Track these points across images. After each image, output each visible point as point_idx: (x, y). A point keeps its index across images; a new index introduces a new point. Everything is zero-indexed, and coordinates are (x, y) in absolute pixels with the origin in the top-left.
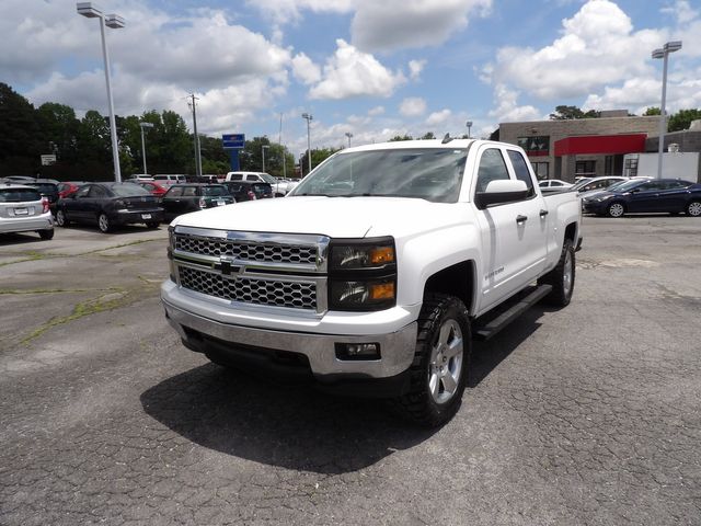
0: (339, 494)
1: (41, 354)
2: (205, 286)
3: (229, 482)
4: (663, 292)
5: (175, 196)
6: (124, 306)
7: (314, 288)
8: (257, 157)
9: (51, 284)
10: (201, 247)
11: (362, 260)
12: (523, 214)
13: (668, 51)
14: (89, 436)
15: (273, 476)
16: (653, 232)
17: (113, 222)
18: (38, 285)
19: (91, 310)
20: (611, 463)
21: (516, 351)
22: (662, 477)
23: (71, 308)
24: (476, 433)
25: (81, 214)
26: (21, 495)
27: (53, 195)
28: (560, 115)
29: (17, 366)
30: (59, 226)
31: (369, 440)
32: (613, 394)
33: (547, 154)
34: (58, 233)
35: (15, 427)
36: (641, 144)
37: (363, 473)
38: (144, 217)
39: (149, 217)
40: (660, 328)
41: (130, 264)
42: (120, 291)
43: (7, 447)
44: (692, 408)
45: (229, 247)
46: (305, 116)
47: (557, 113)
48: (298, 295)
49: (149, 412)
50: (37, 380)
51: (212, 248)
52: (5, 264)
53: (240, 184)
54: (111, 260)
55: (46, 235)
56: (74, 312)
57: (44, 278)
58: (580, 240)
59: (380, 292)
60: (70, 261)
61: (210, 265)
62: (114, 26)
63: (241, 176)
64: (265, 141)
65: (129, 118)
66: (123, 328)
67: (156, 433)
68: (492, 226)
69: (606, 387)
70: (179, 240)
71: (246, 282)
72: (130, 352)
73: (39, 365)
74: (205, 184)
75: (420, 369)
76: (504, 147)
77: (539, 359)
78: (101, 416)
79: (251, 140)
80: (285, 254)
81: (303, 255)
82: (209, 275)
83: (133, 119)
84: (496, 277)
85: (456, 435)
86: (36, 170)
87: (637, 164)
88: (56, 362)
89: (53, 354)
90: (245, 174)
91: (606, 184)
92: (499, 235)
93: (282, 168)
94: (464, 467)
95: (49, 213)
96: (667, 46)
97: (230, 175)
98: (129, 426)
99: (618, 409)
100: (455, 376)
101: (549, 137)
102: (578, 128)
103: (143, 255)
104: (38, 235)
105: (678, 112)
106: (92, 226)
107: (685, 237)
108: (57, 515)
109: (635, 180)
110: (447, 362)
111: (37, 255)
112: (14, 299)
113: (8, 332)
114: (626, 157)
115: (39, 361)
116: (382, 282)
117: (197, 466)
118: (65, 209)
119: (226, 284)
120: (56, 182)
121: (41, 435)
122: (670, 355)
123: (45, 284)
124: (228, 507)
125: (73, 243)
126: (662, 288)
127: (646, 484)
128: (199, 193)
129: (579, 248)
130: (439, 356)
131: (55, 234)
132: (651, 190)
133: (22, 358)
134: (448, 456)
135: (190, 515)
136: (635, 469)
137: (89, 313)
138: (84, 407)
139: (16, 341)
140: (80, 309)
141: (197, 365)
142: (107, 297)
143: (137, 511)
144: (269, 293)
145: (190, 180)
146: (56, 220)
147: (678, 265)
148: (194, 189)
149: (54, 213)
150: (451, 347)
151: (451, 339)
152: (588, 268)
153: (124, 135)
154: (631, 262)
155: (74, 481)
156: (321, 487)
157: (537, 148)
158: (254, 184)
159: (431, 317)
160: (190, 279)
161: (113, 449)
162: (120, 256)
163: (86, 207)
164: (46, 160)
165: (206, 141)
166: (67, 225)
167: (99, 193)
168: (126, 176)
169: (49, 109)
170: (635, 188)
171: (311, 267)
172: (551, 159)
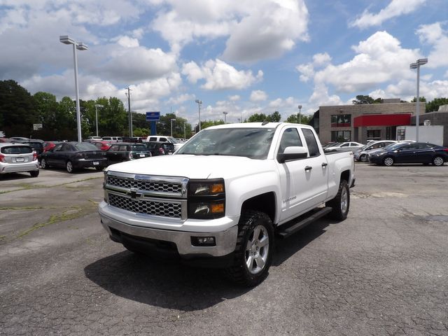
0: (190, 321)
1: (28, 245)
2: (128, 206)
3: (130, 314)
4: (405, 213)
5: (113, 151)
6: (79, 217)
7: (180, 206)
8: (168, 126)
9: (36, 203)
10: (121, 183)
11: (207, 191)
12: (310, 166)
13: (419, 65)
14: (54, 289)
15: (154, 311)
16: (409, 176)
17: (76, 167)
18: (28, 205)
19: (59, 220)
20: (345, 307)
21: (307, 246)
22: (371, 315)
23: (47, 218)
24: (273, 291)
25: (56, 162)
26: (15, 319)
27: (40, 149)
28: (359, 101)
29: (14, 251)
30: (42, 168)
31: (212, 294)
32: (357, 270)
33: (349, 125)
34: (42, 173)
35: (12, 284)
36: (407, 120)
37: (205, 311)
38: (94, 163)
39: (98, 163)
40: (396, 234)
41: (84, 192)
42: (77, 209)
43: (8, 294)
44: (401, 279)
45: (136, 183)
46: (197, 101)
47: (357, 100)
48: (172, 210)
49: (88, 277)
50: (25, 258)
51: (127, 184)
52: (9, 192)
53: (154, 143)
54: (73, 190)
55: (34, 174)
56: (49, 220)
57: (31, 200)
58: (354, 180)
59: (216, 209)
60: (48, 190)
61: (125, 193)
62: (82, 49)
63: (156, 139)
64: (173, 116)
65: (89, 102)
66: (78, 230)
67: (92, 288)
68: (288, 173)
69: (354, 267)
70: (109, 178)
71: (144, 202)
72: (81, 244)
73: (28, 250)
74: (133, 144)
75: (241, 253)
76: (299, 127)
77: (319, 251)
78: (61, 278)
79: (165, 115)
80: (165, 187)
81: (174, 188)
82: (124, 199)
83: (91, 102)
84: (291, 202)
85: (261, 292)
86: (29, 133)
87: (404, 132)
88: (37, 249)
89: (36, 244)
90: (159, 137)
91: (383, 145)
92: (292, 178)
93: (183, 133)
94: (262, 308)
95: (37, 161)
96: (419, 61)
97: (149, 137)
98: (77, 284)
99: (358, 279)
100: (264, 259)
101: (350, 115)
102: (369, 110)
103: (92, 187)
104: (29, 174)
105: (433, 100)
106: (62, 169)
107: (428, 179)
108: (34, 329)
109: (402, 142)
110: (259, 249)
111: (28, 186)
112: (14, 212)
113: (10, 232)
114: (398, 128)
115: (27, 248)
116: (218, 203)
117: (113, 306)
118: (46, 158)
119: (133, 203)
120: (41, 141)
121: (27, 289)
122: (397, 249)
123: (32, 204)
124: (128, 326)
125: (51, 179)
126: (405, 210)
127: (361, 318)
128: (129, 149)
129: (353, 186)
130: (254, 246)
131: (40, 173)
132: (411, 150)
133: (17, 246)
134: (255, 303)
135: (107, 330)
136: (357, 310)
137: (57, 221)
138: (52, 274)
139: (15, 237)
140: (53, 218)
141: (119, 252)
142: (69, 212)
143: (78, 328)
144: (156, 208)
145: (125, 140)
146: (40, 165)
147: (419, 196)
148: (126, 147)
149: (40, 161)
150: (261, 241)
151: (261, 237)
152: (363, 198)
153: (85, 112)
154: (390, 194)
155: (45, 312)
156: (181, 317)
157: (344, 122)
158: (163, 144)
159: (247, 223)
160: (114, 201)
161: (67, 296)
162: (78, 187)
163: (59, 157)
164: (36, 127)
165: (136, 115)
166: (47, 168)
167: (68, 149)
168: (85, 137)
169: (40, 96)
170: (401, 148)
171: (179, 194)
172: (352, 128)
